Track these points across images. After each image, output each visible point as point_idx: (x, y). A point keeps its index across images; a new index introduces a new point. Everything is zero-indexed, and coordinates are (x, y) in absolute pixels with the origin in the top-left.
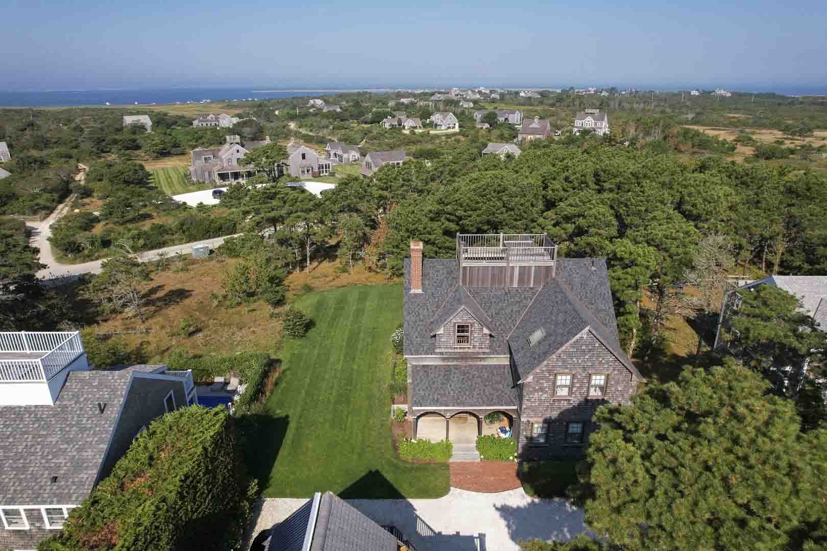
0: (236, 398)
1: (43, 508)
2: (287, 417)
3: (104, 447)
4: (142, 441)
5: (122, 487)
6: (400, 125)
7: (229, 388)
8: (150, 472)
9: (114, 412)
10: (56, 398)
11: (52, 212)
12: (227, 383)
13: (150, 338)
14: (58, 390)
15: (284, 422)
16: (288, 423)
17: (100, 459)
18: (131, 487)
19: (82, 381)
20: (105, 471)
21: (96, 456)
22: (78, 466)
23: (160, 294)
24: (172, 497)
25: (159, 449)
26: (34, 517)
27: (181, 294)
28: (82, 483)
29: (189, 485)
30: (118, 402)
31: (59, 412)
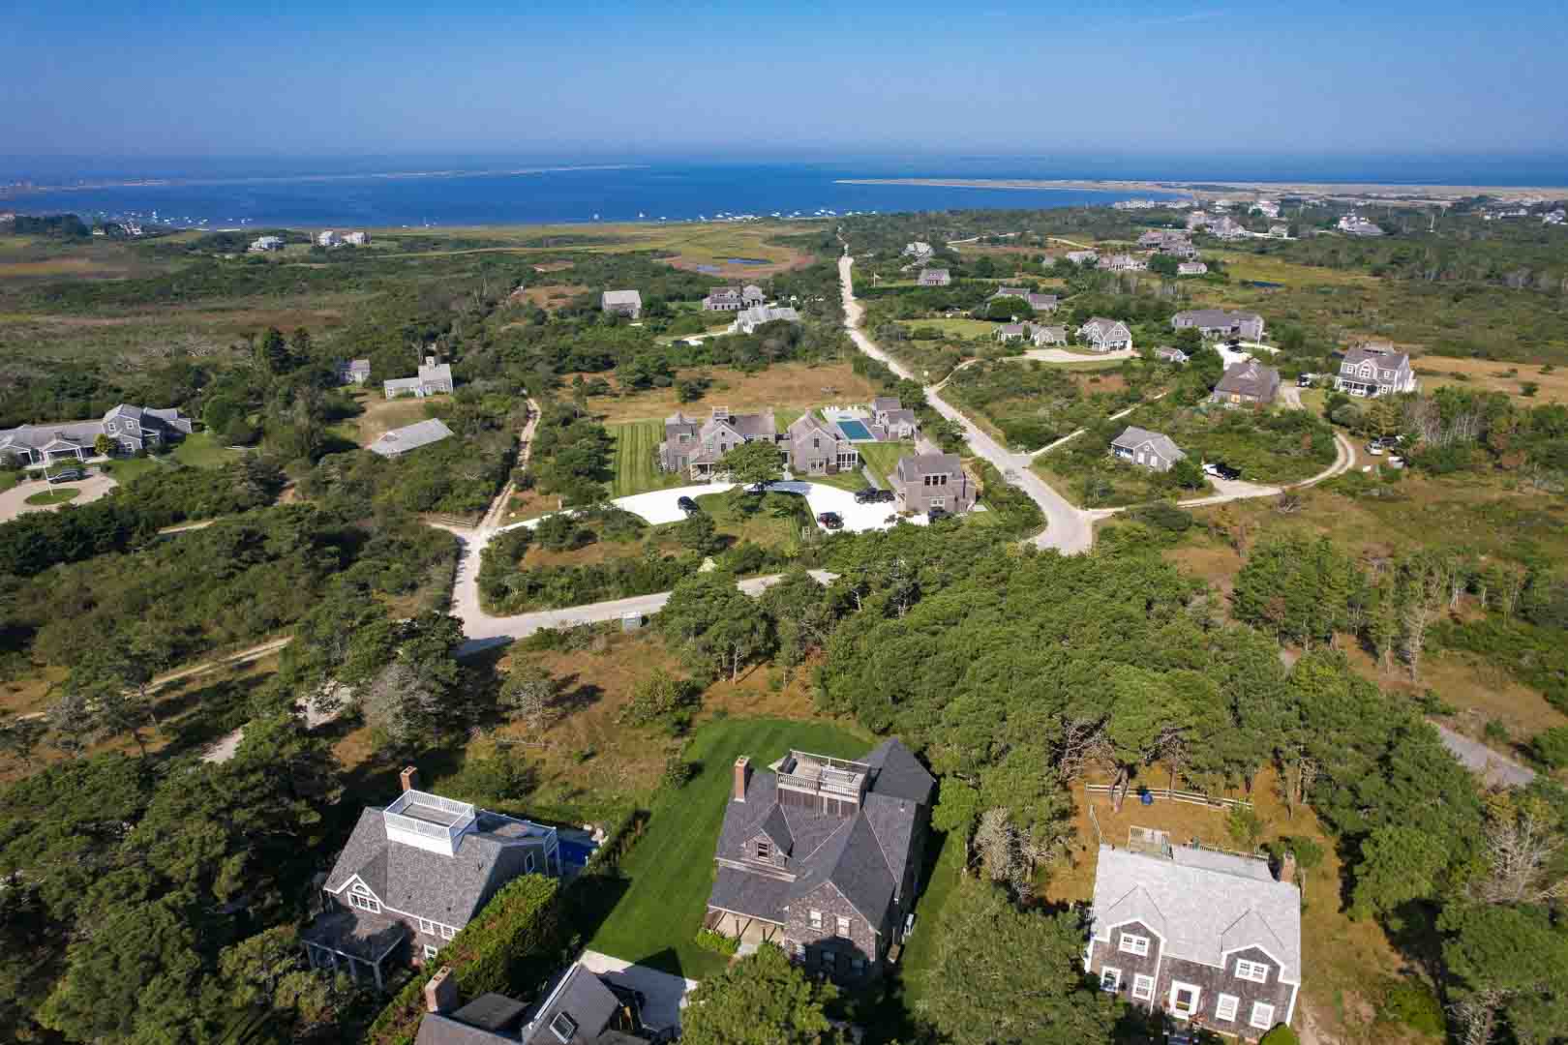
0: (595, 852)
1: (442, 925)
2: (631, 879)
3: (478, 895)
4: (500, 896)
5: (483, 926)
6: (1027, 337)
7: (594, 839)
8: (499, 921)
9: (486, 872)
10: (455, 853)
11: (486, 513)
12: (593, 833)
13: (546, 756)
14: (457, 847)
15: (626, 884)
16: (628, 886)
17: (475, 902)
18: (487, 928)
19: (472, 843)
20: (476, 914)
21: (473, 899)
22: (462, 903)
23: (572, 689)
24: (508, 941)
25: (508, 905)
26: (437, 929)
27: (591, 693)
28: (463, 916)
29: (520, 935)
30: (491, 865)
31: (456, 863)
